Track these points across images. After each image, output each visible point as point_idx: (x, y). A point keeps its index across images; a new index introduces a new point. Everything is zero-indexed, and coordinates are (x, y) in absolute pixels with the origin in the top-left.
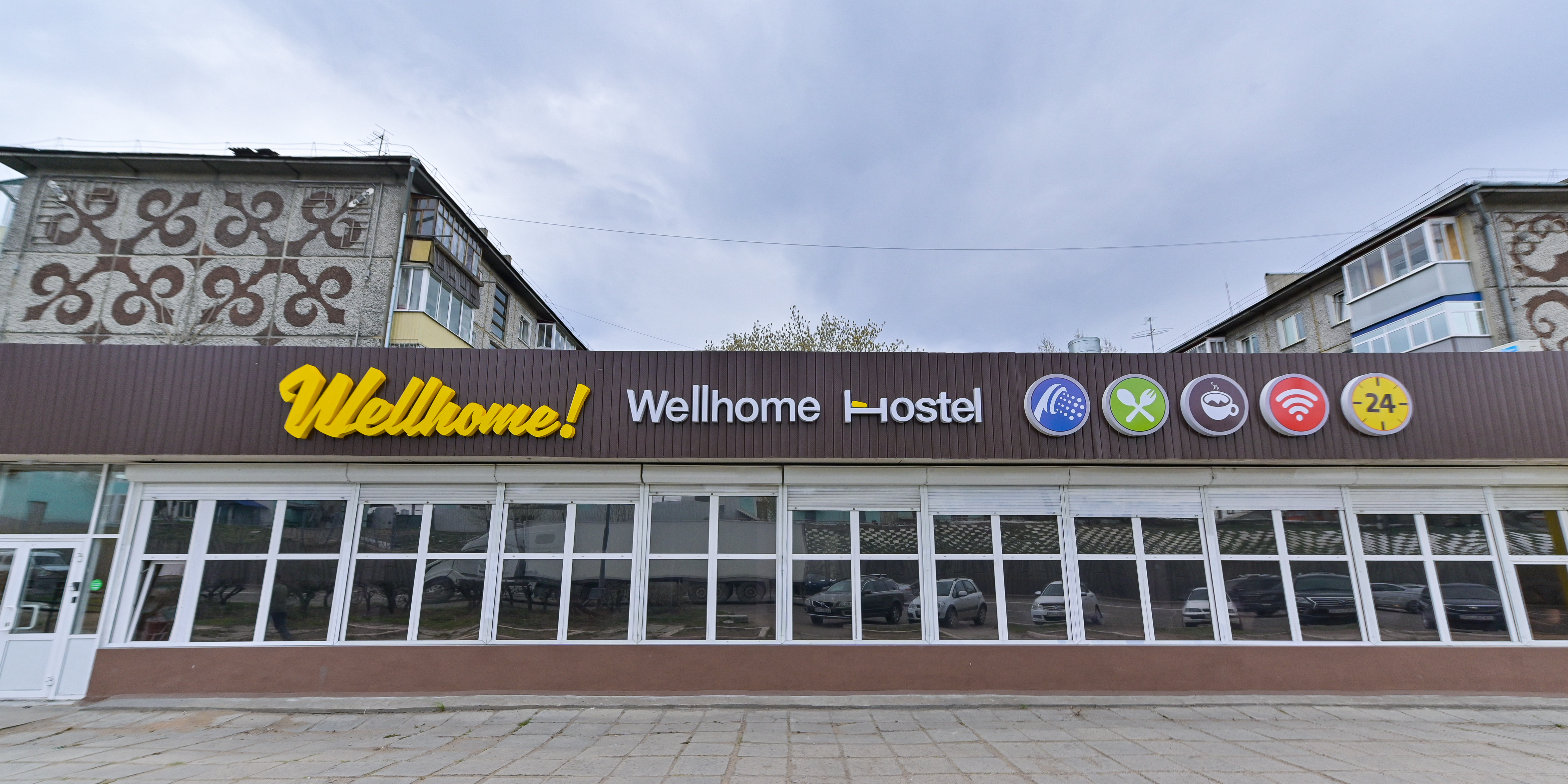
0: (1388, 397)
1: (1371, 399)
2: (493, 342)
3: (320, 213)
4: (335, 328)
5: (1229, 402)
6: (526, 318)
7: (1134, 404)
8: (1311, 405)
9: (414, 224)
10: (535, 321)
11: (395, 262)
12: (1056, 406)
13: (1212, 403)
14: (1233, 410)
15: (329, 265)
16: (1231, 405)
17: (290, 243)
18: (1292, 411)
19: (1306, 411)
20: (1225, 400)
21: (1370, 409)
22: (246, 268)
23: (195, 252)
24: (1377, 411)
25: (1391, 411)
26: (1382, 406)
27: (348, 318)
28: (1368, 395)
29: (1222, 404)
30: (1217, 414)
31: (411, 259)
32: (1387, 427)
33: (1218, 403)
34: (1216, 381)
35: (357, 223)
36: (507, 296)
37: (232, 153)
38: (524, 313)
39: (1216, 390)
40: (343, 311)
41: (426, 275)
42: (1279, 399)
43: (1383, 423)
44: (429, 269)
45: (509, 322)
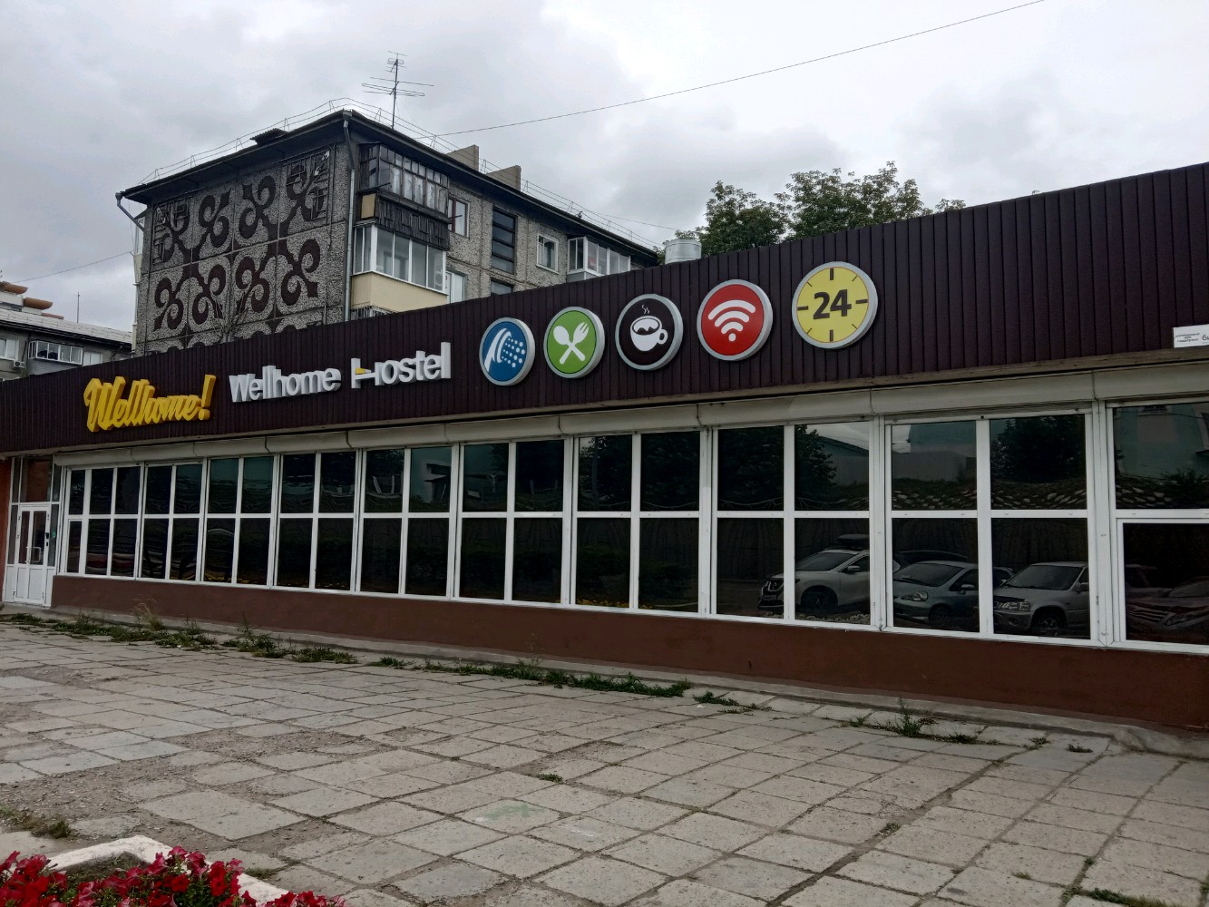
0: (843, 294)
1: (821, 300)
2: (497, 277)
3: (297, 189)
4: (313, 302)
5: (657, 329)
6: (548, 238)
7: (568, 343)
8: (746, 319)
9: (362, 179)
10: (563, 238)
11: (348, 223)
12: (503, 354)
13: (642, 332)
14: (662, 337)
15: (305, 240)
16: (661, 331)
17: (281, 224)
18: (724, 331)
19: (739, 328)
20: (654, 327)
21: (819, 315)
22: (257, 256)
23: (229, 249)
24: (827, 316)
25: (844, 314)
26: (834, 308)
27: (321, 292)
28: (817, 296)
29: (651, 331)
30: (644, 344)
31: (363, 216)
32: (836, 337)
33: (647, 330)
34: (648, 303)
35: (321, 191)
36: (514, 218)
37: (254, 143)
38: (543, 232)
39: (647, 314)
40: (317, 283)
41: (374, 232)
42: (711, 317)
43: (831, 332)
44: (376, 224)
45: (519, 250)
